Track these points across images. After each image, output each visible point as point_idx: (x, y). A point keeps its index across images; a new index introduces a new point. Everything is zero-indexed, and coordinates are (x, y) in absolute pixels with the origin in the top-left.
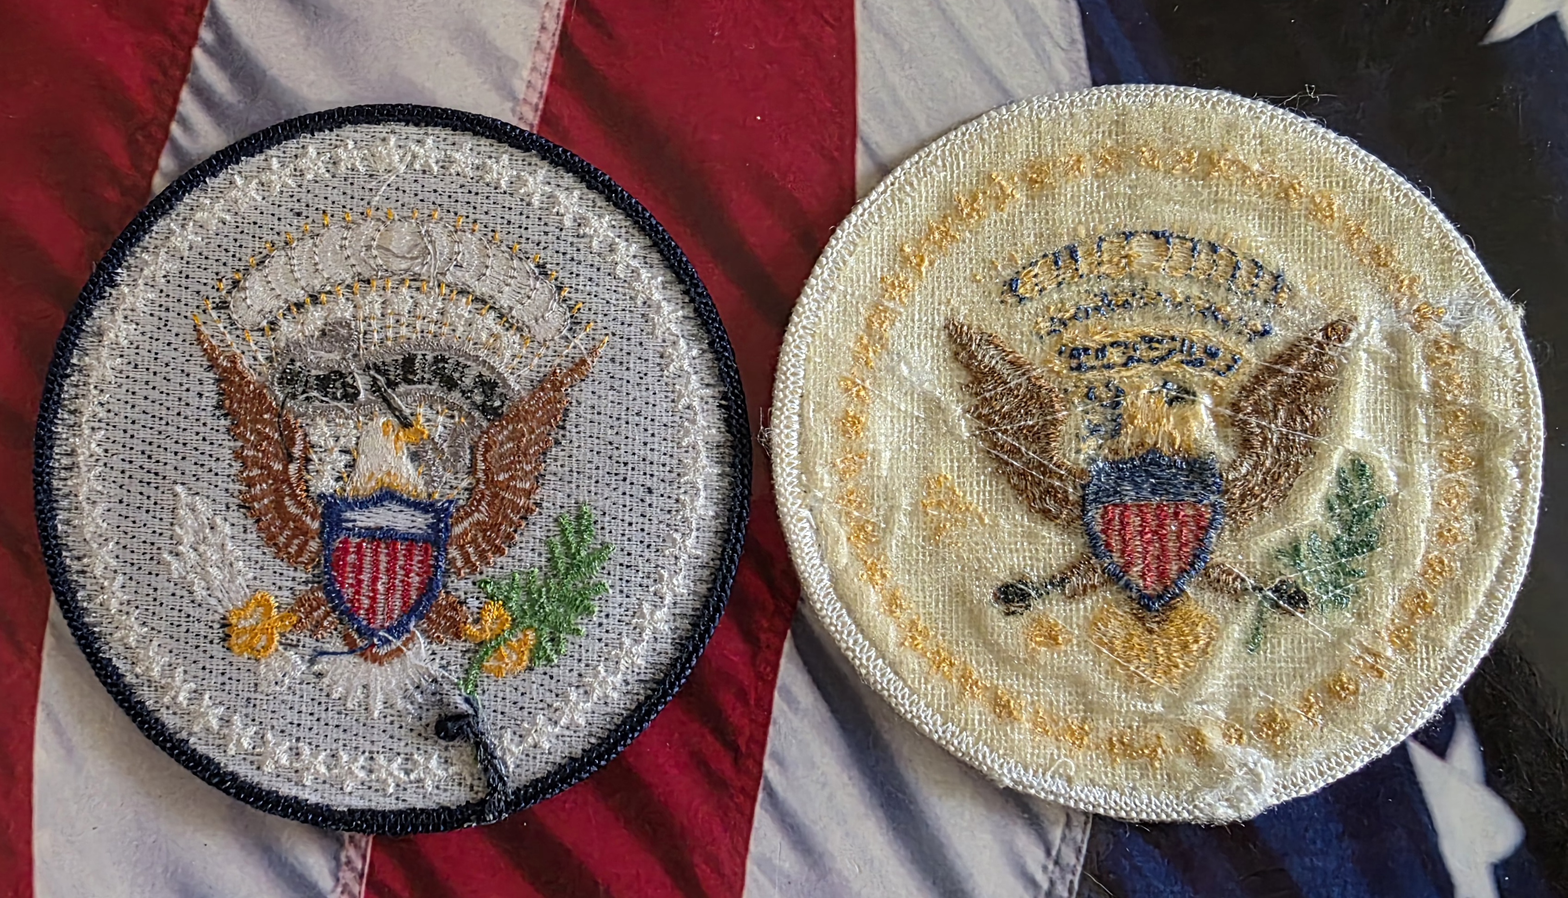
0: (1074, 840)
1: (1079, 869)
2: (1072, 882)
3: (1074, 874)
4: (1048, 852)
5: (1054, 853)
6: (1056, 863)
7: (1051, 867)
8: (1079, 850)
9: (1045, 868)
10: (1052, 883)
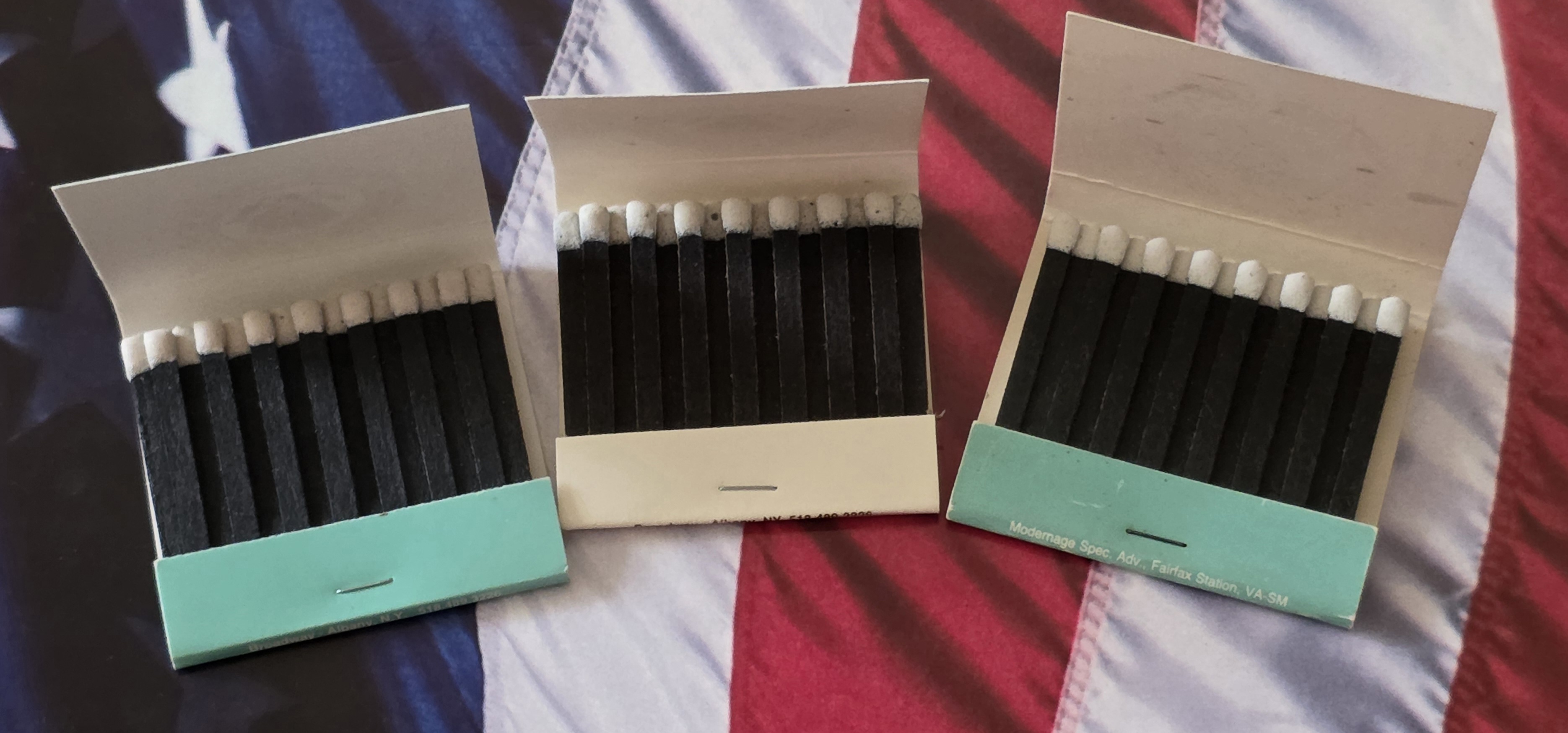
0: (558, 83)
1: (555, 62)
2: (563, 52)
3: (561, 59)
4: (582, 75)
5: (577, 74)
6: (574, 67)
7: (581, 65)
8: (555, 75)
9: (586, 62)
10: (580, 51)
